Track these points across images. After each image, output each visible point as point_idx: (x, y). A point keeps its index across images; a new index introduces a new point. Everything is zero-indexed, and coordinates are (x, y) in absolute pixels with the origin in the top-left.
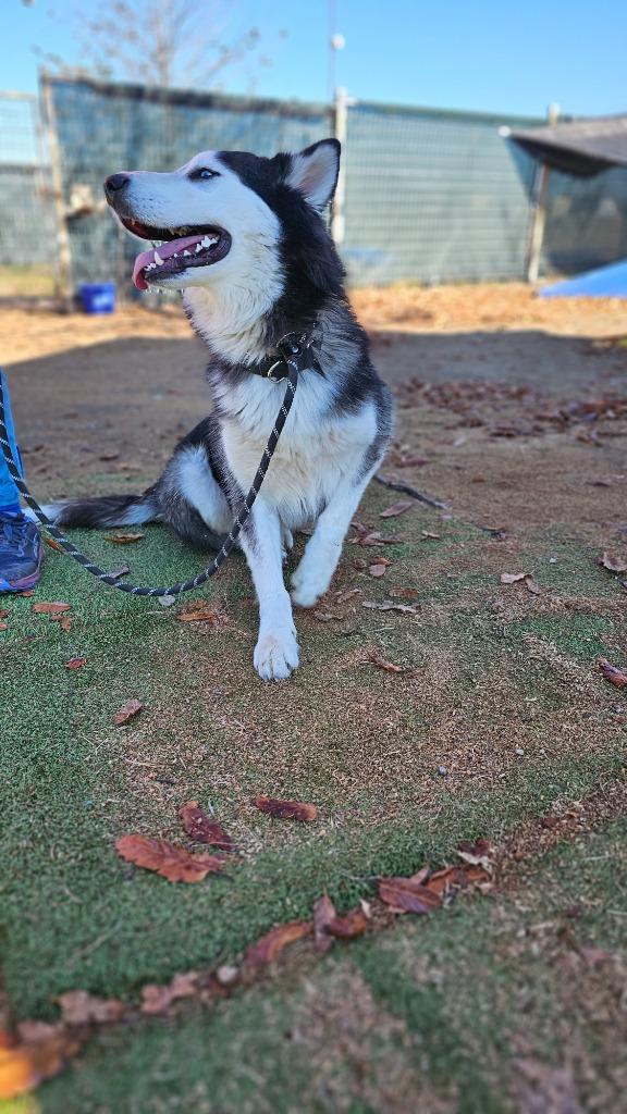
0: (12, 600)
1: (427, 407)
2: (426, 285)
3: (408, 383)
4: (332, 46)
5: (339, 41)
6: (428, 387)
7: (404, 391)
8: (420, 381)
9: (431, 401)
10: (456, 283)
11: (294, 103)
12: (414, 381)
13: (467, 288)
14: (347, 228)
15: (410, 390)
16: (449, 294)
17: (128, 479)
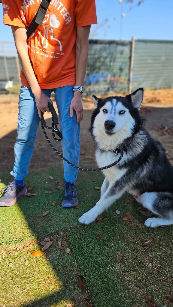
0: (73, 209)
1: (168, 136)
2: (155, 89)
3: (160, 127)
4: (122, 16)
5: (124, 15)
6: (166, 128)
7: (159, 129)
8: (164, 126)
9: (169, 133)
10: (164, 88)
11: (120, 41)
12: (162, 126)
13: (168, 90)
14: (133, 75)
15: (161, 129)
16: (163, 92)
17: (91, 163)
